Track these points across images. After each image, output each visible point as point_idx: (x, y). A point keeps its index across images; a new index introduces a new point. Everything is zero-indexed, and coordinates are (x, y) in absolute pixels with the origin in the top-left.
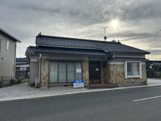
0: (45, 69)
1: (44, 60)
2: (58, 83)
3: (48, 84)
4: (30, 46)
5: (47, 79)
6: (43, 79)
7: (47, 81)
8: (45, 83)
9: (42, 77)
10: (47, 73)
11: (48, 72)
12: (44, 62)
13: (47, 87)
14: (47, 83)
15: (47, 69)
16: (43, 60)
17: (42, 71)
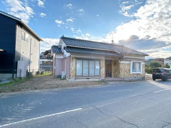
0: (73, 65)
2: (82, 76)
9: (71, 71)
10: (75, 68)
12: (72, 59)
13: (74, 79)
15: (75, 65)
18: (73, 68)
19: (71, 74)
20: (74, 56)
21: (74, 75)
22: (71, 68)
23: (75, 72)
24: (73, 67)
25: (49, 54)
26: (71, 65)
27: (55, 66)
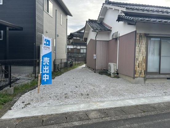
0: (141, 51)
1: (140, 36)
2: (159, 73)
3: (145, 74)
4: (89, 19)
5: (143, 66)
6: (138, 67)
7: (143, 70)
8: (141, 73)
9: (137, 62)
10: (144, 58)
11: (144, 55)
12: (140, 39)
13: (142, 79)
14: (143, 73)
15: (144, 51)
16: (138, 36)
17: (137, 55)
18: (140, 58)
19: (138, 69)
20: (142, 32)
21: (143, 71)
22: (137, 57)
23: (144, 65)
24: (141, 55)
25: (74, 38)
26: (137, 50)
27: (96, 54)
